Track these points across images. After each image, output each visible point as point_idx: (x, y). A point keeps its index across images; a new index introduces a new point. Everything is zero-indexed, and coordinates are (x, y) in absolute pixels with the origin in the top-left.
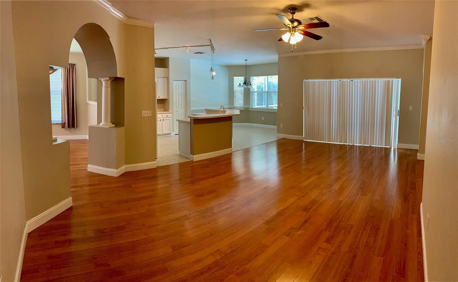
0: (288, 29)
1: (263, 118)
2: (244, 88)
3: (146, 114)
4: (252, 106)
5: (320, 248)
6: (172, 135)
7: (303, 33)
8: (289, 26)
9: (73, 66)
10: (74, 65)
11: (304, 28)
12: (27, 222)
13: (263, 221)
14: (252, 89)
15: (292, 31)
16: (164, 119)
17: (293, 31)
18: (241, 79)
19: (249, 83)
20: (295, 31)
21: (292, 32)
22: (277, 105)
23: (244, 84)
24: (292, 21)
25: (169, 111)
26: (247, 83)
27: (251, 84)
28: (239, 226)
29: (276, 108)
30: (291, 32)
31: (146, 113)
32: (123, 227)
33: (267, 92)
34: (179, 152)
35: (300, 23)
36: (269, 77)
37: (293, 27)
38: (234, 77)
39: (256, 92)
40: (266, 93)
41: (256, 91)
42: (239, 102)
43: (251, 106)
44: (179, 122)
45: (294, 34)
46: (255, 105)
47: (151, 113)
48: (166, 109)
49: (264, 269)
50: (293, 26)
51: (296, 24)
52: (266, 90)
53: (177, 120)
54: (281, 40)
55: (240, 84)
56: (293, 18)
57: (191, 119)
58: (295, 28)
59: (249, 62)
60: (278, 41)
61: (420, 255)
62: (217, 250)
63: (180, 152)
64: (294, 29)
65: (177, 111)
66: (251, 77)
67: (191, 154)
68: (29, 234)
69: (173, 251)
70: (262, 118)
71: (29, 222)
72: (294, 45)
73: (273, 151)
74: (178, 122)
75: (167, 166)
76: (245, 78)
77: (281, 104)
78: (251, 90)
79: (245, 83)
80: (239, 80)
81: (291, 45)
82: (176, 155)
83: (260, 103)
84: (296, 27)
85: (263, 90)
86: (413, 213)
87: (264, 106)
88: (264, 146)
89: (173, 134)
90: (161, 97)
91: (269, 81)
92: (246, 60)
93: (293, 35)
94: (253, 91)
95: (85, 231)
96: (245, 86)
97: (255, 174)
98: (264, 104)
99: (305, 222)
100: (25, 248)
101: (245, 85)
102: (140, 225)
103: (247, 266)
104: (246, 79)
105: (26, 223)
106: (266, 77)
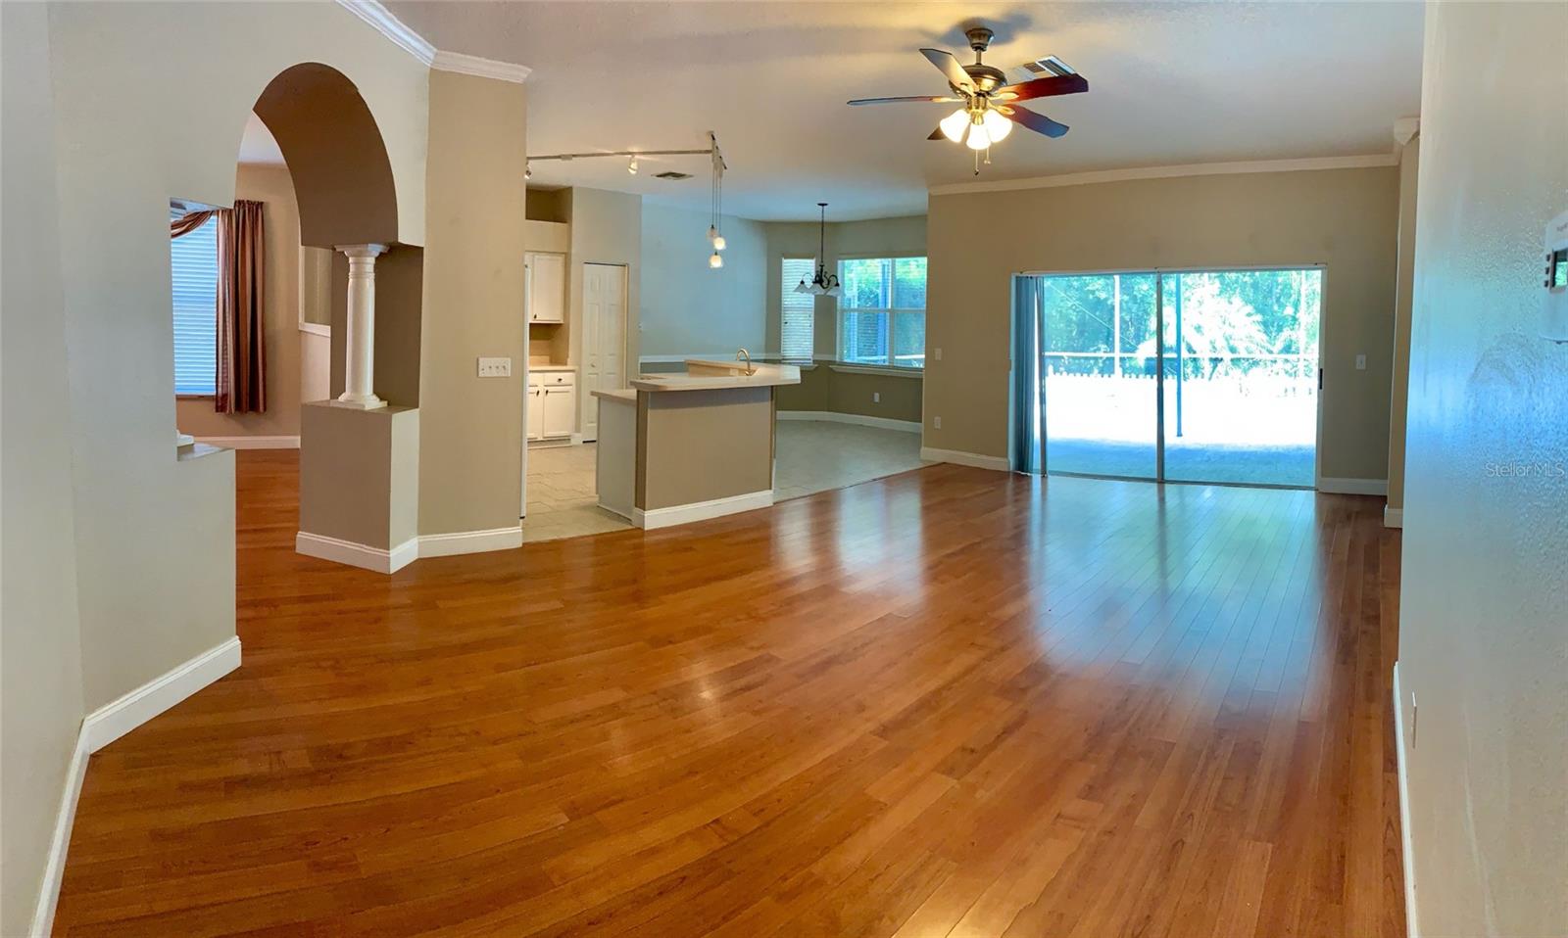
0: (963, 99)
1: (877, 395)
2: (817, 297)
3: (494, 368)
4: (842, 354)
5: (1059, 815)
6: (573, 442)
7: (1012, 113)
8: (964, 88)
9: (257, 209)
10: (261, 204)
11: (1014, 96)
12: (89, 718)
13: (870, 726)
14: (843, 299)
15: (974, 107)
16: (550, 389)
17: (977, 108)
18: (806, 268)
19: (833, 279)
20: (984, 108)
21: (974, 109)
22: (923, 356)
23: (815, 282)
24: (977, 73)
25: (566, 364)
26: (824, 279)
27: (837, 285)
28: (791, 741)
29: (922, 366)
30: (970, 108)
31: (491, 367)
32: (405, 742)
33: (892, 312)
34: (597, 499)
35: (1000, 79)
36: (899, 261)
37: (979, 94)
38: (785, 261)
39: (854, 310)
40: (888, 314)
41: (856, 307)
42: (799, 341)
43: (837, 356)
44: (599, 399)
45: (982, 118)
46: (852, 352)
47: (509, 367)
48: (557, 359)
49: (872, 877)
50: (978, 90)
51: (988, 83)
52: (889, 306)
53: (593, 394)
54: (936, 135)
55: (802, 282)
56: (979, 64)
57: (638, 391)
58: (984, 96)
59: (832, 214)
60: (929, 138)
61: (1393, 830)
62: (716, 821)
63: (600, 497)
64: (981, 98)
65: (593, 366)
66: (840, 262)
67: (636, 506)
68: (94, 756)
69: (571, 819)
70: (873, 395)
71: (93, 719)
72: (982, 154)
73: (910, 504)
74: (596, 398)
75: (554, 542)
76: (819, 263)
77: (938, 352)
78: (839, 304)
79: (819, 280)
80: (799, 270)
81: (972, 152)
82: (586, 508)
83: (869, 345)
84: (988, 93)
85: (877, 306)
86: (1370, 698)
87: (881, 359)
88: (880, 486)
89: (577, 439)
90: (544, 318)
91: (898, 276)
92: (823, 205)
93: (980, 119)
94: (845, 307)
95: (279, 752)
96: (820, 291)
97: (849, 576)
98: (880, 351)
99: (1004, 733)
100: (76, 805)
101: (818, 285)
102: (464, 734)
103: (817, 868)
104: (822, 266)
105: (83, 721)
106: (887, 261)
